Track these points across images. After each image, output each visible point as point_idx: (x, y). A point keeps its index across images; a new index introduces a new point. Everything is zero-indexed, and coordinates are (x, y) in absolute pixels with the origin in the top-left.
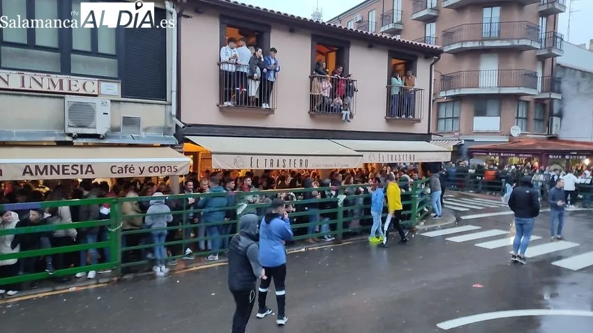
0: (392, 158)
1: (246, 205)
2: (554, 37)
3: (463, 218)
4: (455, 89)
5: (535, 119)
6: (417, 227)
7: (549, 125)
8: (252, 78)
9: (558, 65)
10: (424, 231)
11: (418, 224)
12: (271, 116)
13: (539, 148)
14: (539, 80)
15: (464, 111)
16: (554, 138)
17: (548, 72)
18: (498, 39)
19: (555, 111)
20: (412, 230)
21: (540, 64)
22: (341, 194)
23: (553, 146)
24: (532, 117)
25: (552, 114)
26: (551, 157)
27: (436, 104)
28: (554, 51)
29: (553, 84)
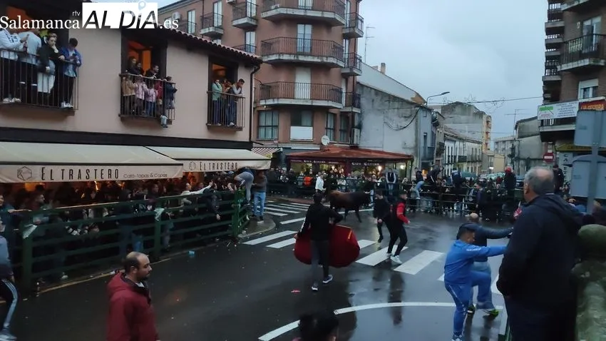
0: (213, 167)
1: (35, 227)
2: (354, 58)
3: (282, 223)
4: (273, 98)
5: (340, 130)
6: (240, 236)
7: (352, 135)
8: (43, 71)
9: (358, 83)
10: (247, 240)
11: (240, 233)
12: (70, 118)
13: (344, 156)
14: (344, 95)
15: (282, 120)
16: (356, 147)
17: (350, 89)
18: (310, 55)
19: (356, 124)
20: (235, 240)
21: (344, 81)
22: (158, 207)
23: (354, 154)
24: (338, 128)
25: (353, 126)
26: (353, 164)
27: (257, 112)
28: (355, 71)
29: (354, 100)
